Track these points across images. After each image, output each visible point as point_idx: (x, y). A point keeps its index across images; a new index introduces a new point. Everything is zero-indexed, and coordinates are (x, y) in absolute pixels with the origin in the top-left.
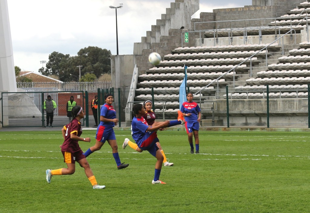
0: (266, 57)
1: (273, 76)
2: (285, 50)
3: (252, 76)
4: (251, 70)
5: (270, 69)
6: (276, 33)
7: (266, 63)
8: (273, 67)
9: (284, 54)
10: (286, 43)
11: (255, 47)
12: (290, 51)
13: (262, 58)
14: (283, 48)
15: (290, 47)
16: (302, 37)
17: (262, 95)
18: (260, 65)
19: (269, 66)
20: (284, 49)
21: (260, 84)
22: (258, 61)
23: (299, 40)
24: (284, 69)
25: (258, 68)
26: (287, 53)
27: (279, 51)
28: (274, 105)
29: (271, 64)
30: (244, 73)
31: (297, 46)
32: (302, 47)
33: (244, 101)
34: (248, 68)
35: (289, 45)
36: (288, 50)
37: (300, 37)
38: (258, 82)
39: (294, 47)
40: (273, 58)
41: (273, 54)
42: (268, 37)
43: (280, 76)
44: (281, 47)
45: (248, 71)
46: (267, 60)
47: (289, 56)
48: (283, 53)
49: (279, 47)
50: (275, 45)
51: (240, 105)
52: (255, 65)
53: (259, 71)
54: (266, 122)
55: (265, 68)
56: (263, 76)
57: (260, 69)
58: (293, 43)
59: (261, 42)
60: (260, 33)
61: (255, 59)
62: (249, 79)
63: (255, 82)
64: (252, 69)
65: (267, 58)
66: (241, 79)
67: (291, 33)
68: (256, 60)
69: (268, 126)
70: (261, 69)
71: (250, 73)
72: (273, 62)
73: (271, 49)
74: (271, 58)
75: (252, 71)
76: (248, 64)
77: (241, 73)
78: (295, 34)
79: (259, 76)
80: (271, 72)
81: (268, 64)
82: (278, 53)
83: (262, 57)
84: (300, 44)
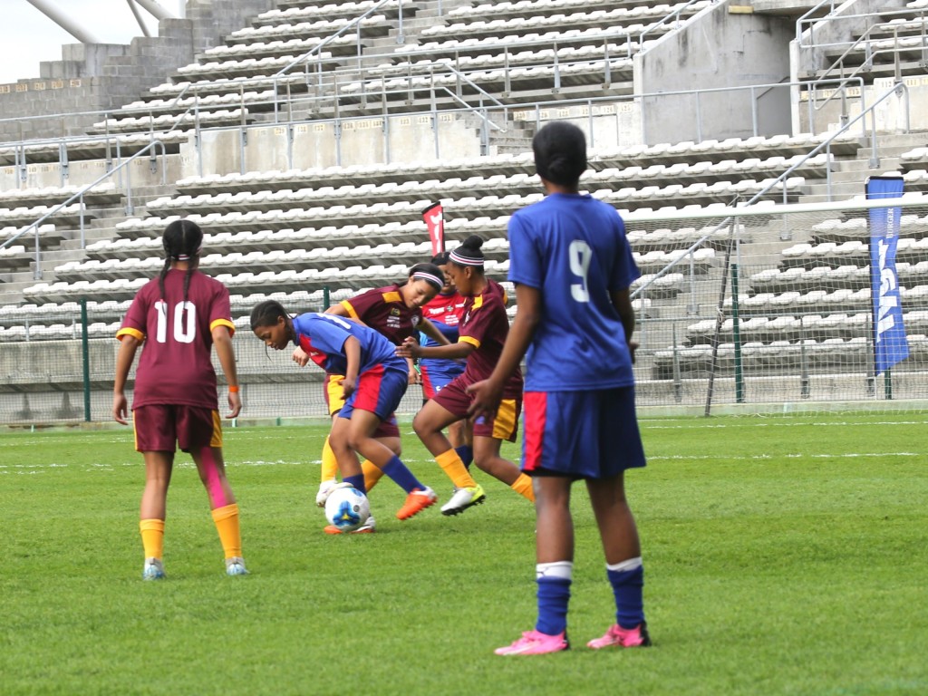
0: (79, 224)
1: (102, 276)
2: (135, 203)
3: (41, 278)
4: (38, 262)
5: (93, 256)
6: (109, 153)
7: (82, 240)
8: (100, 250)
9: (133, 214)
10: (137, 181)
11: (48, 195)
12: (150, 204)
13: (68, 227)
14: (129, 197)
15: (150, 191)
16: (185, 165)
17: (69, 330)
18: (64, 245)
19: (89, 247)
20: (133, 200)
21: (63, 299)
22: (58, 234)
23: (176, 172)
24: (132, 254)
25: (58, 256)
26: (140, 210)
27: (117, 205)
28: (103, 357)
29: (95, 242)
30: (19, 269)
31: (169, 189)
32: (183, 192)
33: (17, 349)
34: (29, 255)
35: (147, 187)
36: (143, 202)
37: (178, 163)
38: (59, 294)
39: (162, 192)
40: (101, 225)
41: (102, 215)
42: (86, 166)
43: (120, 277)
44: (125, 194)
45: (28, 265)
46: (83, 231)
47: (146, 218)
48: (130, 211)
49: (118, 193)
50: (108, 187)
51: (8, 361)
52: (49, 248)
53: (59, 264)
54: (83, 406)
55: (77, 254)
56: (73, 278)
57: (64, 258)
58: (158, 181)
59: (66, 181)
60: (63, 156)
61: (49, 229)
62: (33, 285)
63: (48, 295)
64: (42, 258)
65: (82, 225)
66: (10, 288)
67: (153, 152)
68: (50, 232)
69: (88, 418)
70: (68, 256)
71: (34, 269)
72: (102, 236)
73: (95, 200)
74: (94, 226)
75: (40, 264)
76: (28, 243)
77: (9, 269)
78: (164, 157)
79: (61, 278)
80: (95, 265)
81: (87, 243)
82: (116, 212)
83: (69, 222)
84: (179, 183)
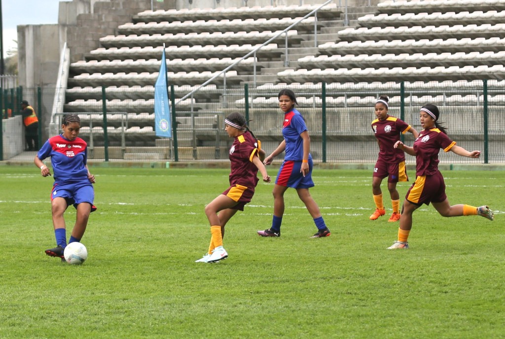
0: (314, 30)
1: (329, 65)
2: (350, 17)
3: (289, 66)
4: (286, 55)
5: (323, 52)
7: (315, 41)
8: (328, 48)
9: (349, 25)
10: (351, 3)
11: (292, 11)
12: (361, 19)
13: (305, 32)
14: (346, 14)
15: (360, 10)
17: (310, 101)
18: (303, 45)
19: (321, 46)
20: (348, 16)
21: (304, 81)
22: (299, 37)
24: (348, 52)
25: (299, 51)
26: (354, 22)
27: (338, 18)
28: (333, 120)
29: (324, 43)
30: (273, 59)
31: (373, 9)
32: (381, 11)
33: (275, 113)
34: (281, 50)
35: (358, 7)
36: (355, 17)
38: (301, 77)
39: (368, 11)
40: (327, 32)
41: (328, 25)
43: (342, 67)
44: (343, 11)
45: (280, 57)
46: (316, 35)
47: (357, 28)
48: (347, 23)
49: (339, 10)
50: (332, 6)
51: (270, 121)
52: (293, 45)
53: (301, 57)
54: (320, 152)
55: (312, 51)
56: (310, 66)
57: (303, 53)
59: (303, 1)
61: (294, 33)
62: (283, 70)
63: (294, 77)
64: (289, 52)
65: (316, 31)
66: (268, 71)
68: (294, 36)
69: (324, 160)
70: (306, 52)
71: (284, 59)
72: (329, 39)
73: (323, 15)
74: (323, 33)
75: (288, 57)
76: (280, 42)
77: (266, 59)
79: (302, 66)
80: (325, 58)
81: (318, 44)
82: (337, 23)
83: (305, 29)
84: (380, 5)
